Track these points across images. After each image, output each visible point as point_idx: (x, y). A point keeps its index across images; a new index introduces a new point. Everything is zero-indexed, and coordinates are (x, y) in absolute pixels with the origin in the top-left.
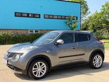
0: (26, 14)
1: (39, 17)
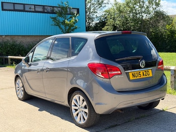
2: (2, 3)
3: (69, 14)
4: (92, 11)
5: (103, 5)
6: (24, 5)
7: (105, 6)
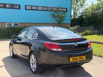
0: (3, 4)
1: (19, 8)
2: (25, 6)
3: (61, 12)
4: (76, 9)
6: (37, 6)
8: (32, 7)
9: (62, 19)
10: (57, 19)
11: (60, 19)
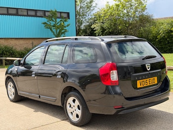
5: (92, 9)
6: (17, 9)
7: (94, 9)
8: (9, 9)
9: (63, 31)
10: (54, 30)
11: (58, 31)
